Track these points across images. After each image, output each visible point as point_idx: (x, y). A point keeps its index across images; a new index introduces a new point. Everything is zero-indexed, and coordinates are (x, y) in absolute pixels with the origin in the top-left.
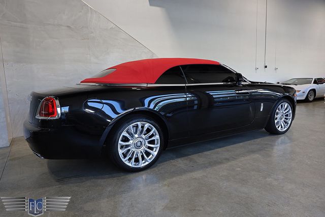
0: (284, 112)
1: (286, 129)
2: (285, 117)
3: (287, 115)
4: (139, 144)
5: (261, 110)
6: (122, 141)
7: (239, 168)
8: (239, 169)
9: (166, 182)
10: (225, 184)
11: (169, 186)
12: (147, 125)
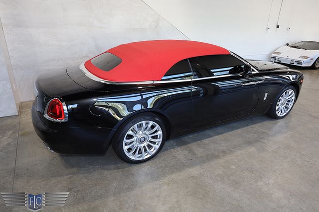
0: (287, 98)
1: (285, 114)
2: (287, 102)
3: (289, 101)
4: (142, 140)
5: (265, 99)
6: (126, 139)
7: (234, 165)
8: (234, 167)
9: (166, 180)
10: (219, 187)
11: (168, 185)
12: (151, 123)
